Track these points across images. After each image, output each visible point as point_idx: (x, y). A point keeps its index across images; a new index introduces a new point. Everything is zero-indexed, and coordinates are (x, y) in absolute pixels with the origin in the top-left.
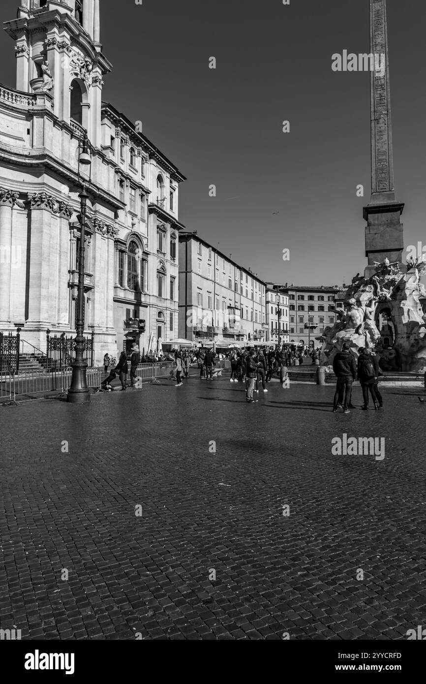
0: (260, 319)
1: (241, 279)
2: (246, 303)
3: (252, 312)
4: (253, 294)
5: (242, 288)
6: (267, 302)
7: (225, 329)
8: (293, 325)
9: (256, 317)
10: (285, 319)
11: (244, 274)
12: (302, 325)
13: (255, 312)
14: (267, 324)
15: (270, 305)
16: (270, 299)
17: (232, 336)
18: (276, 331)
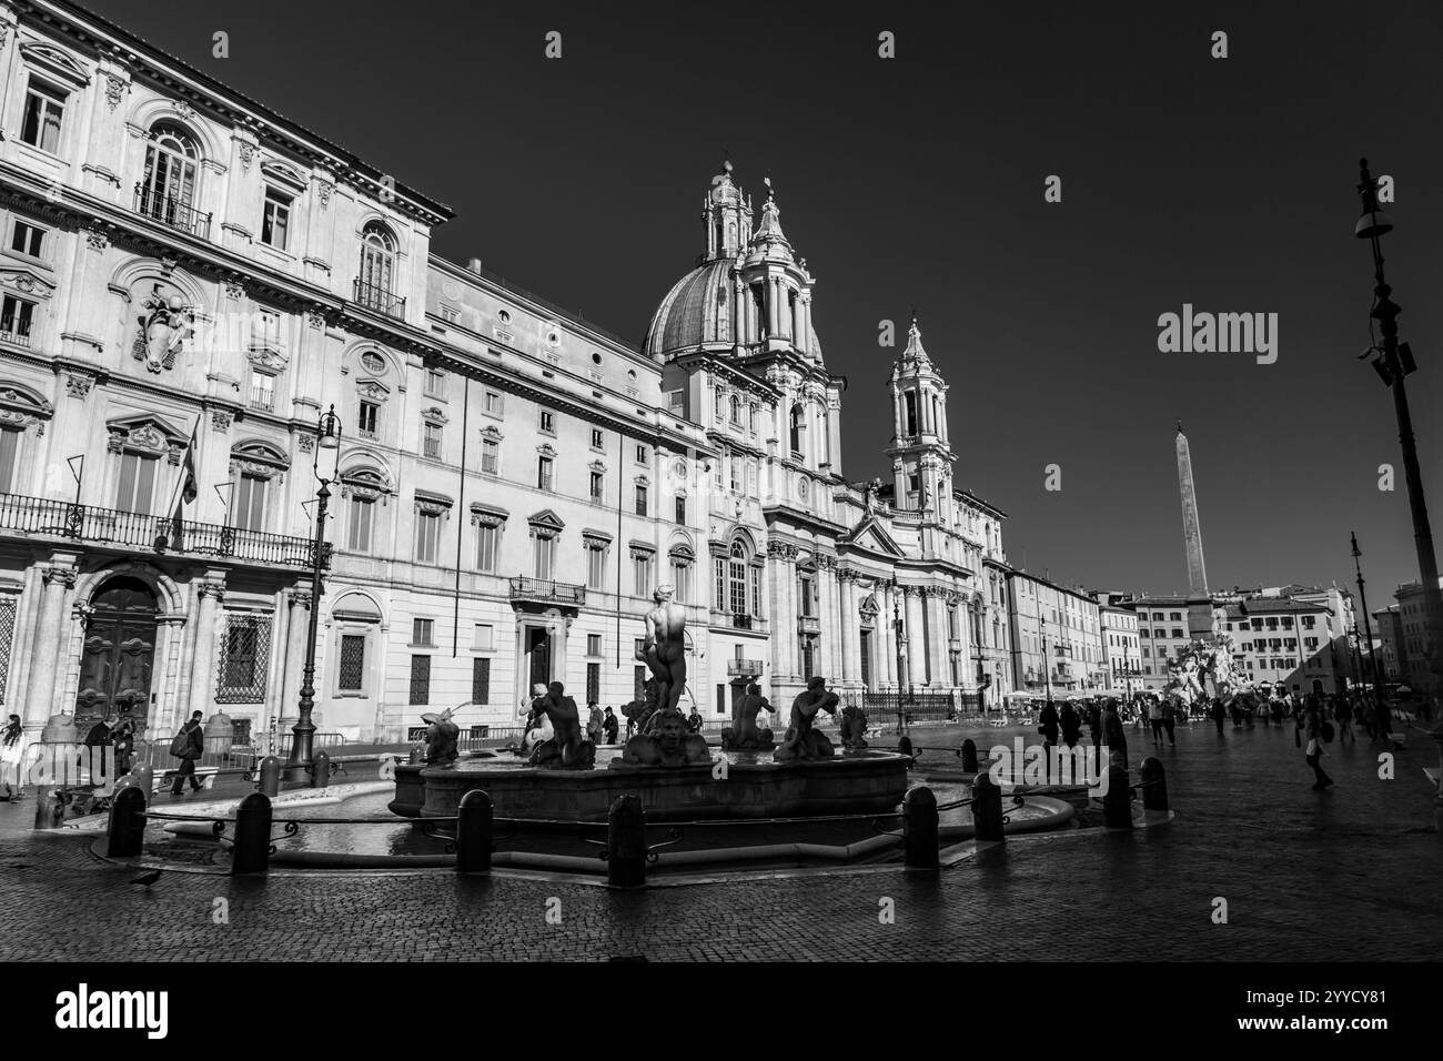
0: (1096, 656)
1: (1066, 605)
2: (1075, 637)
3: (1083, 649)
4: (1082, 622)
5: (1067, 617)
6: (1103, 629)
7: (1054, 677)
8: (1149, 662)
9: (1090, 654)
10: (1135, 653)
11: (1069, 597)
12: (1162, 662)
13: (1087, 647)
14: (1106, 662)
15: (1108, 633)
16: (1106, 624)
17: (1062, 684)
18: (1121, 673)
